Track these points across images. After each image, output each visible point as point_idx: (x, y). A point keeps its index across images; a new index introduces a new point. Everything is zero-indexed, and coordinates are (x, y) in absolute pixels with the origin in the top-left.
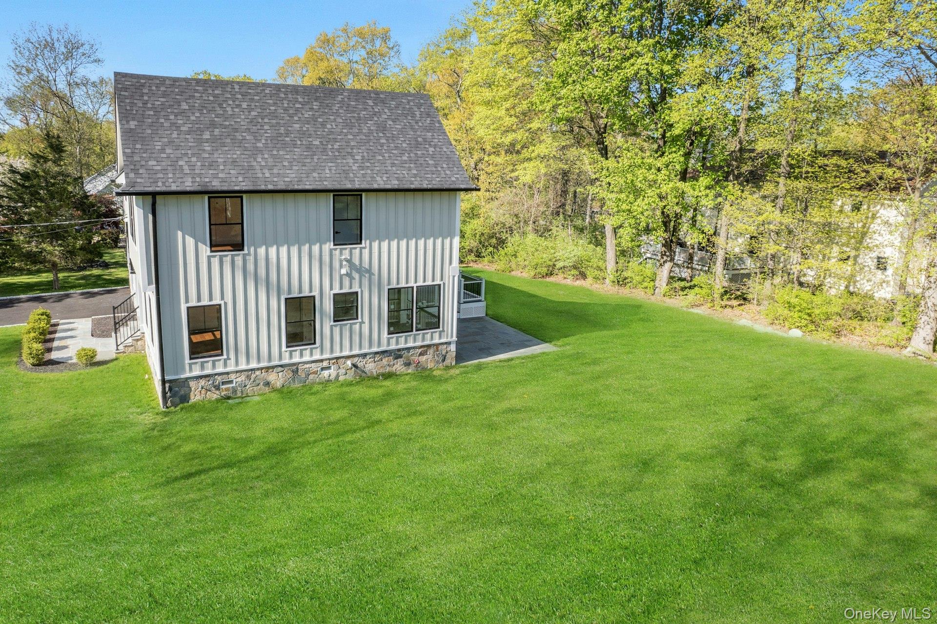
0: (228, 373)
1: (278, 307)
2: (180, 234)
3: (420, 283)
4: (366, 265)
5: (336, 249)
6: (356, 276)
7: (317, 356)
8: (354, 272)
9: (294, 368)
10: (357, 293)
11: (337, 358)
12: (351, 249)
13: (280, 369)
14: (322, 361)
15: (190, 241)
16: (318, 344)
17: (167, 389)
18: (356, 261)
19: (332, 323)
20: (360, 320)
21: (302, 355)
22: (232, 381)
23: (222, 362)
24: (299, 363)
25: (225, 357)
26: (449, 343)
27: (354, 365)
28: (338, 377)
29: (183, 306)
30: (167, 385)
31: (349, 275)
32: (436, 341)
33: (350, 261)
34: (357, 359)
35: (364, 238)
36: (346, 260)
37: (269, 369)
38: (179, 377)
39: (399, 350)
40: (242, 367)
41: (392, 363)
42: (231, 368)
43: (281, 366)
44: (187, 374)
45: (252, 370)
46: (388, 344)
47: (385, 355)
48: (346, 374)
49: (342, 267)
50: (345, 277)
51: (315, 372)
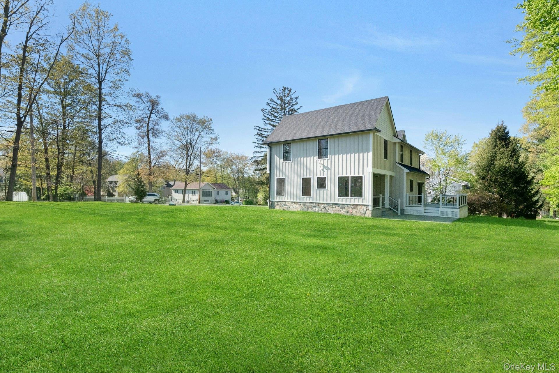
0: (285, 202)
1: (300, 182)
2: (276, 156)
3: (353, 175)
4: (329, 166)
5: (318, 160)
6: (325, 170)
7: (311, 201)
8: (325, 169)
9: (305, 204)
10: (326, 178)
11: (319, 203)
12: (324, 160)
13: (300, 203)
14: (313, 203)
15: (278, 159)
16: (312, 196)
17: (271, 204)
18: (326, 165)
19: (317, 189)
20: (327, 189)
21: (307, 199)
22: (287, 205)
23: (284, 198)
24: (306, 202)
25: (285, 196)
26: (367, 206)
27: (324, 208)
28: (318, 210)
29: (276, 178)
30: (271, 202)
31: (323, 170)
32: (361, 203)
33: (323, 165)
34: (325, 205)
35: (328, 156)
36: (322, 164)
37: (296, 203)
38: (274, 200)
39: (343, 204)
40: (289, 200)
41: (340, 210)
42: (286, 200)
43: (300, 202)
44: (275, 200)
45: (292, 202)
46: (338, 201)
47: (337, 205)
48: (321, 210)
49: (320, 167)
50: (321, 171)
51: (311, 207)
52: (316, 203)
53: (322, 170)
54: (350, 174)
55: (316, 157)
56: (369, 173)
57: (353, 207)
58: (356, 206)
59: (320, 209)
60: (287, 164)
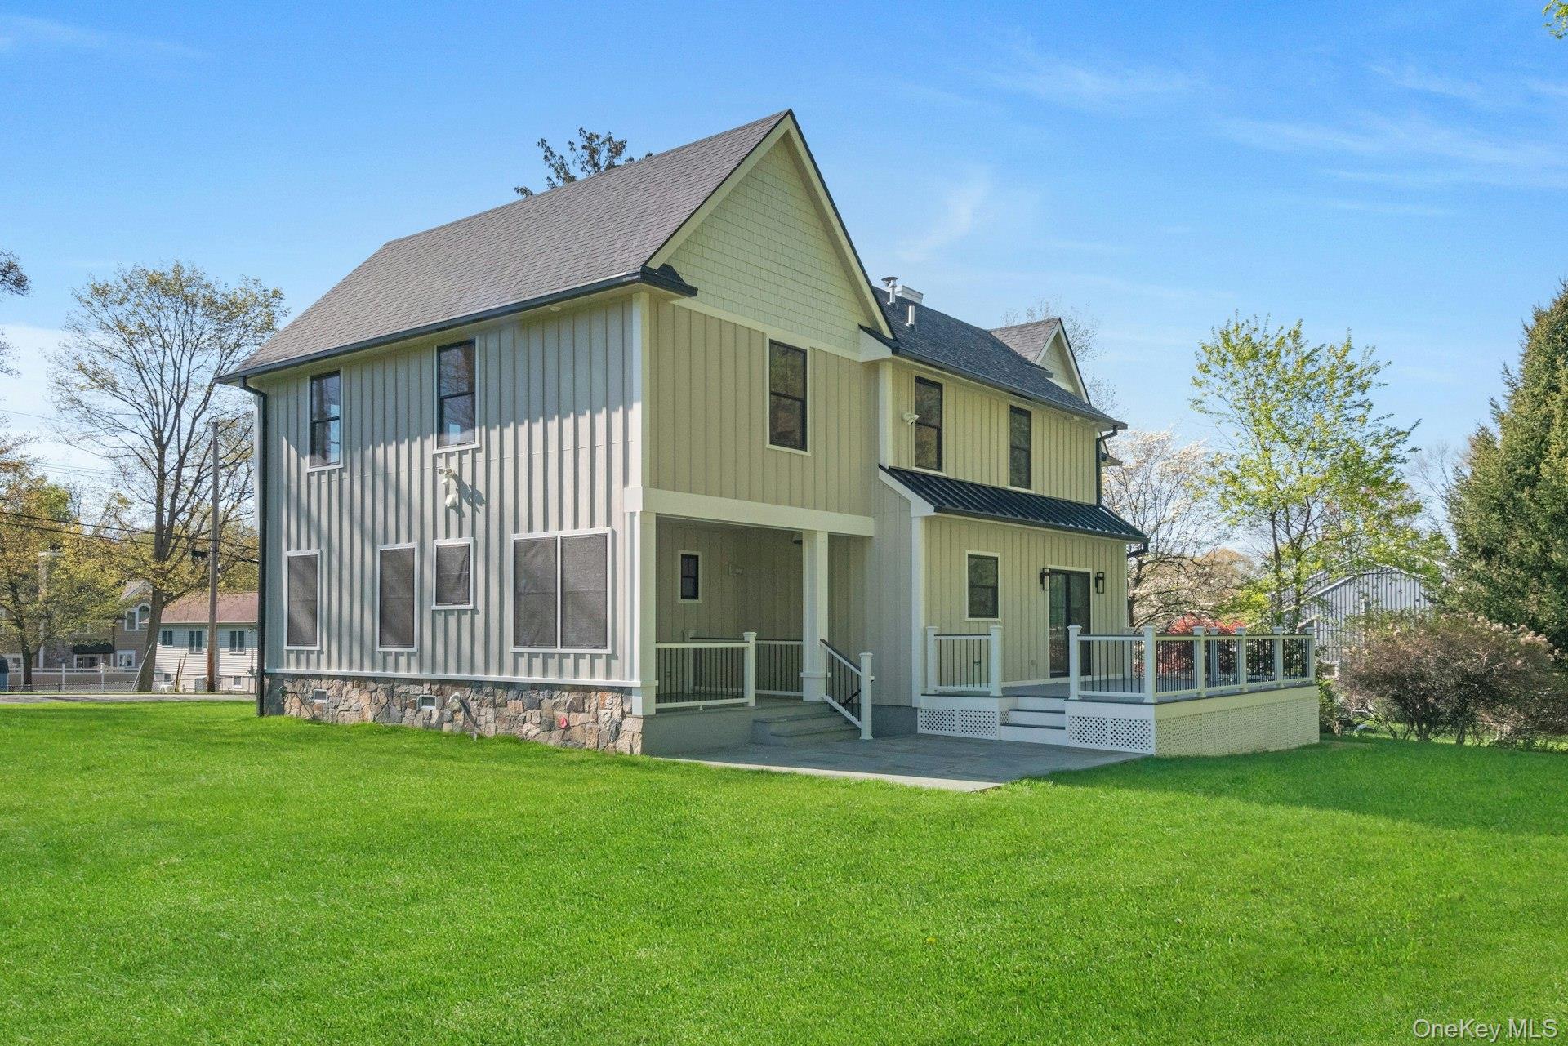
0: (320, 677)
1: (373, 571)
2: (285, 443)
3: (569, 531)
4: (481, 486)
5: (440, 456)
6: (467, 510)
7: (414, 673)
8: (464, 502)
9: (390, 687)
10: (468, 548)
11: (441, 683)
12: (461, 453)
14: (421, 682)
16: (416, 647)
17: (266, 688)
19: (435, 606)
20: (471, 605)
21: (397, 663)
22: (325, 693)
23: (315, 656)
24: (395, 679)
25: (318, 647)
26: (625, 691)
27: (464, 704)
28: (441, 722)
29: (286, 557)
30: (267, 681)
31: (458, 508)
32: (599, 680)
33: (458, 479)
34: (468, 690)
35: (477, 429)
36: (454, 477)
37: (360, 681)
38: (278, 671)
39: (534, 687)
40: (334, 671)
41: (522, 716)
42: (323, 670)
43: (374, 679)
44: (284, 669)
45: (345, 678)
46: (515, 671)
47: (512, 694)
48: (452, 720)
49: (447, 492)
50: (452, 511)
51: (414, 705)
52: (432, 682)
53: (453, 506)
54: (560, 526)
55: (431, 445)
56: (632, 514)
57: (571, 697)
58: (580, 695)
59: (448, 713)
60: (325, 480)
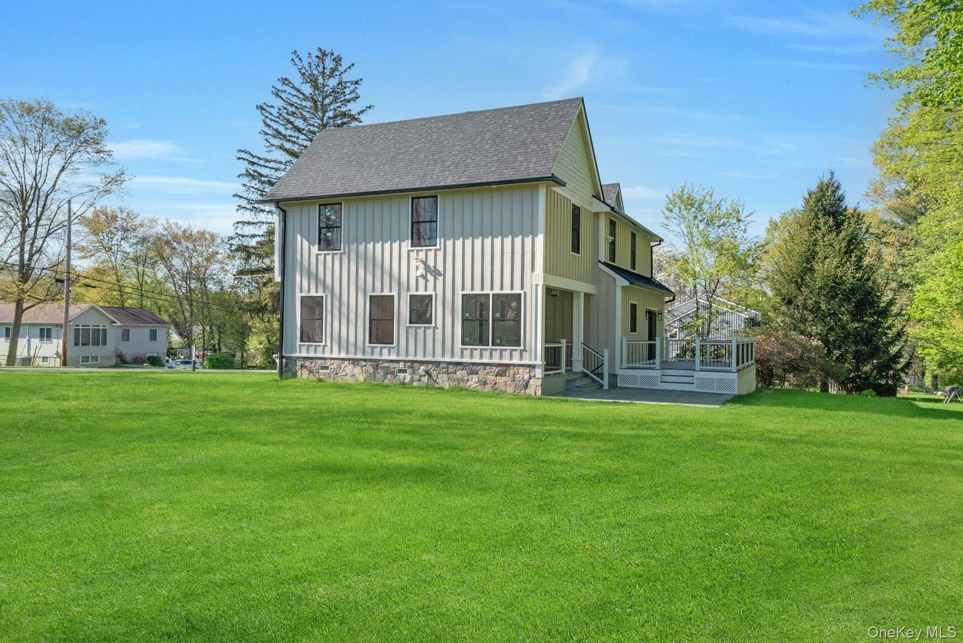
0: (325, 359)
1: (363, 307)
2: (299, 237)
3: (497, 291)
4: (440, 267)
5: (413, 251)
6: (431, 278)
7: (393, 357)
8: (428, 274)
9: (376, 364)
10: (431, 296)
11: (413, 362)
12: (427, 251)
13: (363, 363)
14: (398, 362)
15: (306, 243)
16: (395, 344)
17: (284, 364)
18: (431, 263)
19: (408, 325)
20: (433, 325)
21: (385, 354)
22: (328, 367)
23: (321, 348)
24: (379, 360)
25: (323, 343)
26: (532, 367)
27: (428, 373)
28: (412, 380)
29: (298, 295)
30: (284, 360)
31: (425, 277)
32: (516, 361)
33: (425, 263)
34: (430, 366)
35: (438, 240)
36: (422, 262)
37: (355, 361)
38: (293, 355)
39: (474, 364)
40: (335, 355)
41: (466, 378)
42: (327, 355)
43: (365, 360)
44: (298, 355)
45: (342, 359)
46: (462, 356)
47: (459, 367)
48: (419, 380)
49: (417, 268)
50: (420, 279)
51: (393, 373)
52: (405, 362)
53: (422, 276)
54: (492, 289)
55: (406, 245)
56: (537, 286)
57: (498, 369)
58: (504, 368)
59: (416, 377)
60: (329, 258)
